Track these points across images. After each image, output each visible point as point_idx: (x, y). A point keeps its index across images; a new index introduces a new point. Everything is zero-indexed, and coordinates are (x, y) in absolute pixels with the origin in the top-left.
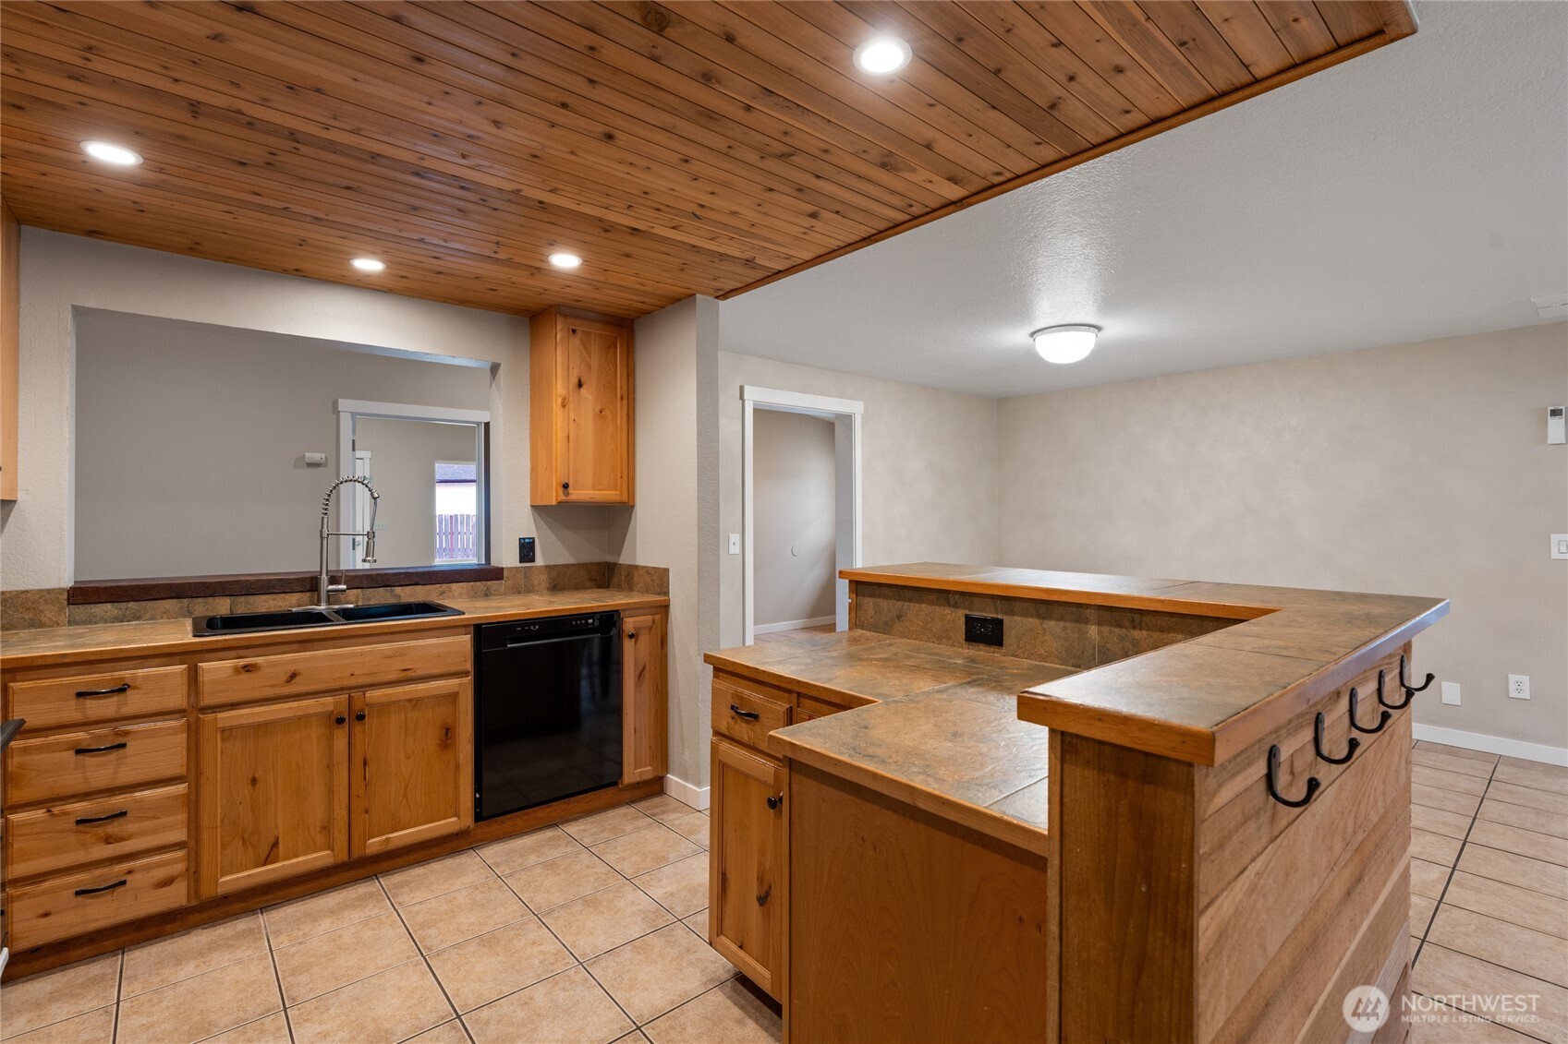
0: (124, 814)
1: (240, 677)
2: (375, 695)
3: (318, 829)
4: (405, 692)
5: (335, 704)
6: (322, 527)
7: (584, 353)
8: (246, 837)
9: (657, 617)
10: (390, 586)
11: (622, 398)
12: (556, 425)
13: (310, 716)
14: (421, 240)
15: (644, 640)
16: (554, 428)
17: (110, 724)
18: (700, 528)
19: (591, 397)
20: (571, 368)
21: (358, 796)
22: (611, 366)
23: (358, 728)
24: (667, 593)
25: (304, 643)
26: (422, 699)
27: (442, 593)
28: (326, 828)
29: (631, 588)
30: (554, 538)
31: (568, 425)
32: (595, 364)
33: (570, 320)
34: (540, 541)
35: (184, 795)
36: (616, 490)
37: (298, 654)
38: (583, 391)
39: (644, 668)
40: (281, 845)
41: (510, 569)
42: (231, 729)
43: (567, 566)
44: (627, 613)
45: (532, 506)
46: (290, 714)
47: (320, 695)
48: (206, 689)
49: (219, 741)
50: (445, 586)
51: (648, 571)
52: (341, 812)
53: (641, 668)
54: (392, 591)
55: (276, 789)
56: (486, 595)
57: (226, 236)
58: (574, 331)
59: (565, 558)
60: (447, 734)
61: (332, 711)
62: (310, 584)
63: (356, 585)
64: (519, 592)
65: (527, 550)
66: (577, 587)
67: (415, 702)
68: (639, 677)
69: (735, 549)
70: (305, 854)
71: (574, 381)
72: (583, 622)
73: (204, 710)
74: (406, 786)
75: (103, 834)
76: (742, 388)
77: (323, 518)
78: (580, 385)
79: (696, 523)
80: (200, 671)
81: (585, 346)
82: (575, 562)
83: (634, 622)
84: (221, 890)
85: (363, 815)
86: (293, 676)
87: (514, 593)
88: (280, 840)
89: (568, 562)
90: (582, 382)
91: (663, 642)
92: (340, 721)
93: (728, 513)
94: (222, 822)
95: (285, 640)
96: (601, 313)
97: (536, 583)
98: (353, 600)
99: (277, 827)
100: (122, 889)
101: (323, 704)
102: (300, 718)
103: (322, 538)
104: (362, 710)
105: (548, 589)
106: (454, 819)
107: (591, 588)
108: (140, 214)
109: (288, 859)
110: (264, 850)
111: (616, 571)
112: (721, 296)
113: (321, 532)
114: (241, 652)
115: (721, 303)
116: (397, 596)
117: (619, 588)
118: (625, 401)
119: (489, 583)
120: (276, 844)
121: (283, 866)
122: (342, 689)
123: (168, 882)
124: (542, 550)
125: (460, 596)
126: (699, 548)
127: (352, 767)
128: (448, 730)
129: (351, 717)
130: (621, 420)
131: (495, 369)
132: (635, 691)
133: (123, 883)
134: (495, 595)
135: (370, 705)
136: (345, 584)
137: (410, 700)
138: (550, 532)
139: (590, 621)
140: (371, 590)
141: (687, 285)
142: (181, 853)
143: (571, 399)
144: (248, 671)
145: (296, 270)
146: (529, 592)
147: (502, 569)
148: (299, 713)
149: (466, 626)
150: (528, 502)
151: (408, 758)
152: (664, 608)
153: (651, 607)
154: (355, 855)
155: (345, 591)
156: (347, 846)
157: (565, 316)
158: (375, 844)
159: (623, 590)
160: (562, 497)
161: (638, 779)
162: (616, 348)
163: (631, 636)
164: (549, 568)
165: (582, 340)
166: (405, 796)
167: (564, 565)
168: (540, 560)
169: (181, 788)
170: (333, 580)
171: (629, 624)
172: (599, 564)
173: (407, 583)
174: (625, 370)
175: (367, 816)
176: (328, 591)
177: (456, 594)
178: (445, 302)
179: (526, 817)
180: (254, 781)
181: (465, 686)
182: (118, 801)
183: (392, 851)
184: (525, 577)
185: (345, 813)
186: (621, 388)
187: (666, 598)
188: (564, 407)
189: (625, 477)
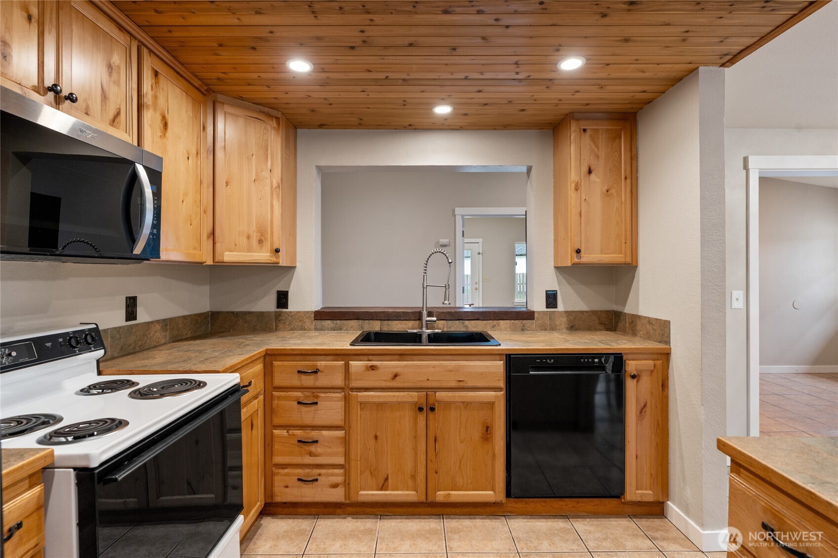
0: (317, 442)
1: (369, 373)
2: (440, 395)
3: (410, 477)
4: (460, 396)
5: (419, 397)
6: (424, 282)
7: (593, 146)
8: (372, 470)
9: (659, 363)
10: (463, 320)
11: (626, 178)
12: (571, 204)
13: (404, 403)
14: (466, 78)
15: (645, 380)
16: (569, 207)
17: (310, 390)
18: (703, 287)
19: (599, 181)
20: (582, 159)
21: (431, 461)
22: (616, 153)
23: (431, 415)
24: (668, 342)
25: (402, 356)
26: (471, 403)
27: (493, 327)
28: (413, 477)
29: (634, 333)
30: (572, 291)
31: (580, 203)
32: (602, 153)
33: (581, 122)
34: (561, 293)
35: (342, 438)
36: (621, 253)
37: (398, 362)
38: (593, 176)
39: (645, 405)
40: (389, 478)
41: (539, 312)
42: (365, 403)
43: (582, 312)
44: (630, 356)
45: (555, 267)
46: (395, 400)
47: (411, 390)
48: (353, 377)
49: (359, 409)
50: (495, 322)
51: (650, 321)
52: (422, 470)
53: (643, 405)
54: (463, 323)
55: (387, 445)
56: (523, 330)
57: (369, 110)
58: (585, 130)
59: (580, 306)
60: (487, 430)
61: (417, 402)
62: (417, 316)
63: (443, 318)
64: (546, 330)
65: (551, 299)
66: (590, 329)
67: (467, 404)
68: (641, 412)
69: (739, 304)
70: (402, 490)
71: (585, 169)
72: (590, 360)
73: (352, 389)
74: (461, 461)
75: (308, 450)
76: (746, 160)
77: (424, 275)
78: (590, 172)
79: (699, 282)
80: (350, 366)
81: (594, 140)
82: (588, 310)
83: (636, 365)
84: (361, 499)
85: (435, 474)
86: (396, 376)
87: (542, 330)
88: (389, 476)
89: (582, 310)
90: (592, 169)
91: (664, 385)
92: (421, 409)
93: (734, 273)
94: (361, 458)
95: (391, 353)
96: (608, 112)
97: (558, 324)
98: (442, 327)
99: (388, 469)
100: (315, 483)
101: (412, 397)
102: (399, 403)
103: (423, 288)
104: (434, 404)
105: (567, 329)
106: (491, 493)
107: (601, 330)
108: (330, 106)
109: (393, 490)
110: (381, 481)
111: (622, 318)
112: (728, 61)
113: (423, 284)
114: (371, 357)
115: (728, 71)
116: (467, 327)
117: (624, 332)
118: (628, 181)
119: (524, 321)
120: (387, 479)
121: (390, 494)
122: (422, 388)
123: (335, 486)
124: (563, 300)
125: (505, 329)
126: (703, 305)
127: (428, 441)
128: (487, 427)
129: (427, 408)
130: (625, 196)
131: (529, 169)
132: (637, 424)
133: (317, 480)
134: (528, 331)
135: (439, 402)
136: (436, 317)
137: (463, 402)
138: (569, 286)
139: (596, 360)
140: (451, 321)
141: (689, 59)
142: (341, 471)
143: (582, 184)
144: (373, 369)
145: (410, 125)
146: (553, 330)
147: (534, 312)
148: (399, 400)
149: (500, 355)
150: (552, 265)
151: (462, 442)
152: (666, 356)
153: (653, 354)
154: (430, 500)
155: (435, 321)
156: (425, 492)
157: (578, 120)
158: (441, 496)
159: (628, 334)
160: (576, 260)
161: (639, 499)
162: (620, 138)
163: (633, 377)
164: (568, 313)
165: (591, 136)
166: (460, 468)
167: (579, 312)
168: (561, 307)
169: (340, 433)
170: (430, 314)
171: (631, 366)
172: (608, 312)
173: (472, 318)
174: (629, 155)
175: (437, 475)
176: (427, 321)
177: (503, 327)
178: (495, 129)
179: (544, 504)
180: (376, 437)
181: (498, 397)
182: (315, 434)
183: (451, 503)
184: (550, 319)
185: (424, 470)
186: (625, 170)
187: (667, 347)
188: (577, 190)
189: (629, 243)
